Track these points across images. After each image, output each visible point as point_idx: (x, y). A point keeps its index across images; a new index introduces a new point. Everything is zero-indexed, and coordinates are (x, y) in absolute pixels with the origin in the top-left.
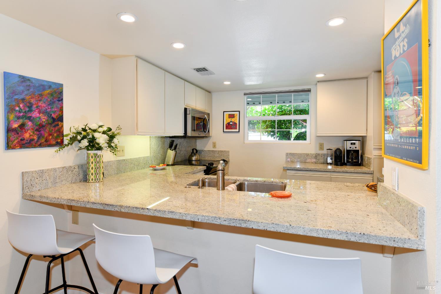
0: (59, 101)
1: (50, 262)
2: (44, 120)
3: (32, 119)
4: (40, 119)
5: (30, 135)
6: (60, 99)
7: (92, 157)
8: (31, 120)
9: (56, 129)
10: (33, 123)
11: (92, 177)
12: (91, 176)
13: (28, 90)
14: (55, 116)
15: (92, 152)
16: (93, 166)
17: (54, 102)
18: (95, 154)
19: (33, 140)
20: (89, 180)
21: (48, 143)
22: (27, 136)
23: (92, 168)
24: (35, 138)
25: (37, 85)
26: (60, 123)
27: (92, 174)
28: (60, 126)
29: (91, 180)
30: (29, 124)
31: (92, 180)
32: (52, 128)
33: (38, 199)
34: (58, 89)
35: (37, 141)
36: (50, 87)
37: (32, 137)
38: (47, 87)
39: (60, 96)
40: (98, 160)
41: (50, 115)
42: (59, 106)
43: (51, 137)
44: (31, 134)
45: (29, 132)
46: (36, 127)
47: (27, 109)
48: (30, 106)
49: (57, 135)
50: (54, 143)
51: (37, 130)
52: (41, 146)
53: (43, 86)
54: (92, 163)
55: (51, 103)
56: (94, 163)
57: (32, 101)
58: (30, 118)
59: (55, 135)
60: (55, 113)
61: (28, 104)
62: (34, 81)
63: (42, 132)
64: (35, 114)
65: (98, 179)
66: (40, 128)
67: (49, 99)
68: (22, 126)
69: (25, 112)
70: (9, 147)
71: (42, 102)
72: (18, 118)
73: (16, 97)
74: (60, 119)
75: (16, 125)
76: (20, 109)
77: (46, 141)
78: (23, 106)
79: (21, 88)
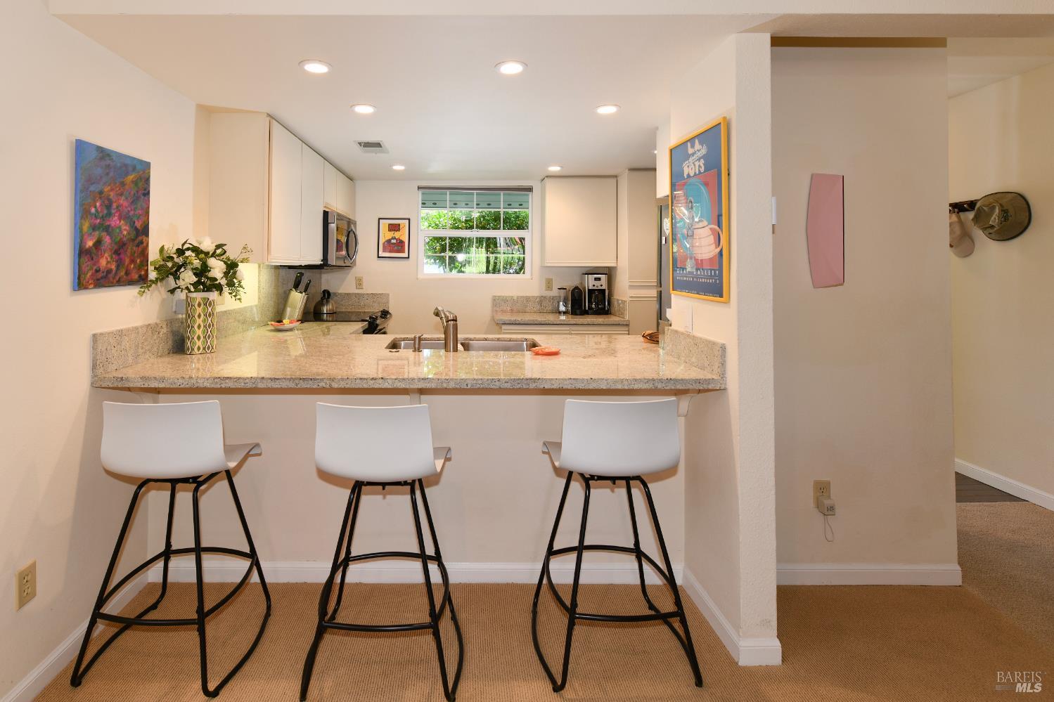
0: (144, 195)
1: (196, 490)
2: (126, 233)
3: (110, 230)
4: (120, 227)
5: (108, 262)
6: (146, 192)
7: (199, 305)
8: (109, 234)
9: (140, 249)
10: (111, 238)
11: (199, 343)
12: (197, 341)
13: (108, 174)
14: (138, 225)
15: (199, 296)
16: (199, 321)
17: (138, 198)
18: (205, 299)
19: (111, 271)
20: (193, 349)
22: (103, 263)
23: (199, 327)
24: (113, 267)
25: (119, 165)
26: (144, 238)
27: (199, 338)
28: (145, 245)
29: (196, 350)
30: (107, 240)
31: (199, 348)
32: (134, 248)
33: (139, 385)
34: (144, 172)
35: (116, 273)
36: (134, 168)
37: (109, 265)
38: (130, 169)
39: (146, 186)
40: (209, 310)
41: (132, 224)
42: (145, 206)
43: (132, 266)
44: (109, 259)
45: (106, 255)
46: (115, 247)
47: (105, 212)
48: (109, 207)
49: (141, 262)
50: (136, 277)
51: (116, 252)
52: (120, 282)
53: (126, 166)
54: (199, 316)
55: (135, 200)
56: (202, 315)
57: (112, 195)
58: (107, 229)
59: (138, 261)
60: (138, 219)
61: (106, 202)
62: (114, 158)
63: (122, 256)
64: (114, 221)
65: (208, 349)
66: (120, 248)
67: (132, 193)
68: (98, 244)
69: (102, 217)
70: (80, 284)
71: (123, 198)
72: (94, 228)
73: (92, 188)
74: (145, 231)
75: (90, 243)
76: (97, 211)
77: (127, 273)
78: (101, 205)
79: (99, 171)
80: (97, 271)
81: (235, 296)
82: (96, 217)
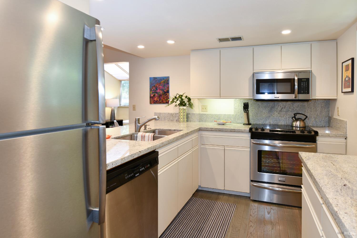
0: (167, 84)
2: (161, 93)
4: (160, 92)
5: (157, 99)
7: (182, 110)
9: (166, 96)
10: (157, 94)
11: (182, 120)
13: (156, 82)
14: (165, 91)
15: (182, 107)
19: (158, 101)
20: (180, 121)
21: (163, 102)
22: (156, 99)
24: (158, 100)
25: (159, 79)
26: (167, 94)
28: (168, 95)
29: (181, 121)
30: (156, 95)
31: (182, 121)
32: (164, 96)
34: (167, 79)
35: (159, 101)
36: (163, 79)
37: (157, 100)
38: (162, 79)
39: (167, 82)
40: (184, 111)
41: (163, 91)
42: (167, 86)
43: (164, 100)
44: (157, 98)
46: (158, 96)
47: (156, 89)
48: (156, 88)
49: (167, 99)
50: (165, 102)
51: (159, 97)
52: (160, 103)
53: (161, 79)
54: (182, 113)
55: (164, 86)
57: (157, 86)
58: (156, 93)
59: (166, 99)
60: (165, 89)
61: (156, 87)
62: (158, 78)
63: (161, 98)
64: (158, 91)
65: (184, 121)
66: (160, 96)
67: (163, 84)
68: (154, 96)
69: (155, 90)
70: (151, 103)
71: (160, 86)
72: (153, 93)
73: (152, 85)
74: (168, 92)
75: (152, 96)
76: (154, 89)
77: (162, 101)
78: (155, 88)
79: (154, 82)
80: (154, 101)
81: (191, 107)
82: (153, 91)
